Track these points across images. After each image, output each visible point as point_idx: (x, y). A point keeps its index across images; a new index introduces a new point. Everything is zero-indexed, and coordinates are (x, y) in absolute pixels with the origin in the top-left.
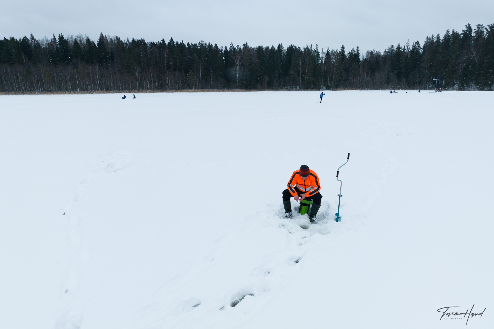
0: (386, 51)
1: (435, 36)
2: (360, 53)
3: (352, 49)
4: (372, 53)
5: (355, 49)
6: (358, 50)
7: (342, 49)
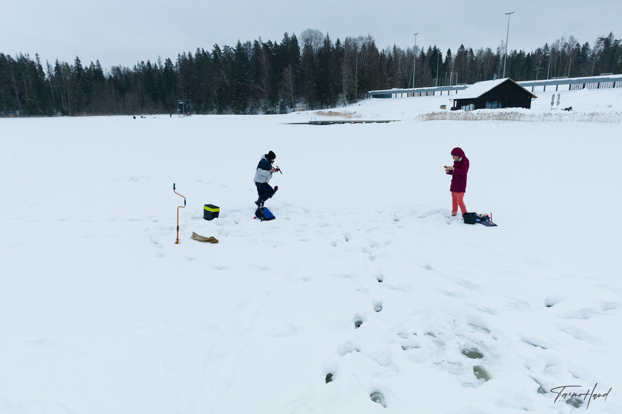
0: (135, 67)
1: (187, 54)
2: (102, 69)
3: (91, 63)
4: (118, 69)
5: (95, 63)
6: (99, 65)
7: (77, 63)
